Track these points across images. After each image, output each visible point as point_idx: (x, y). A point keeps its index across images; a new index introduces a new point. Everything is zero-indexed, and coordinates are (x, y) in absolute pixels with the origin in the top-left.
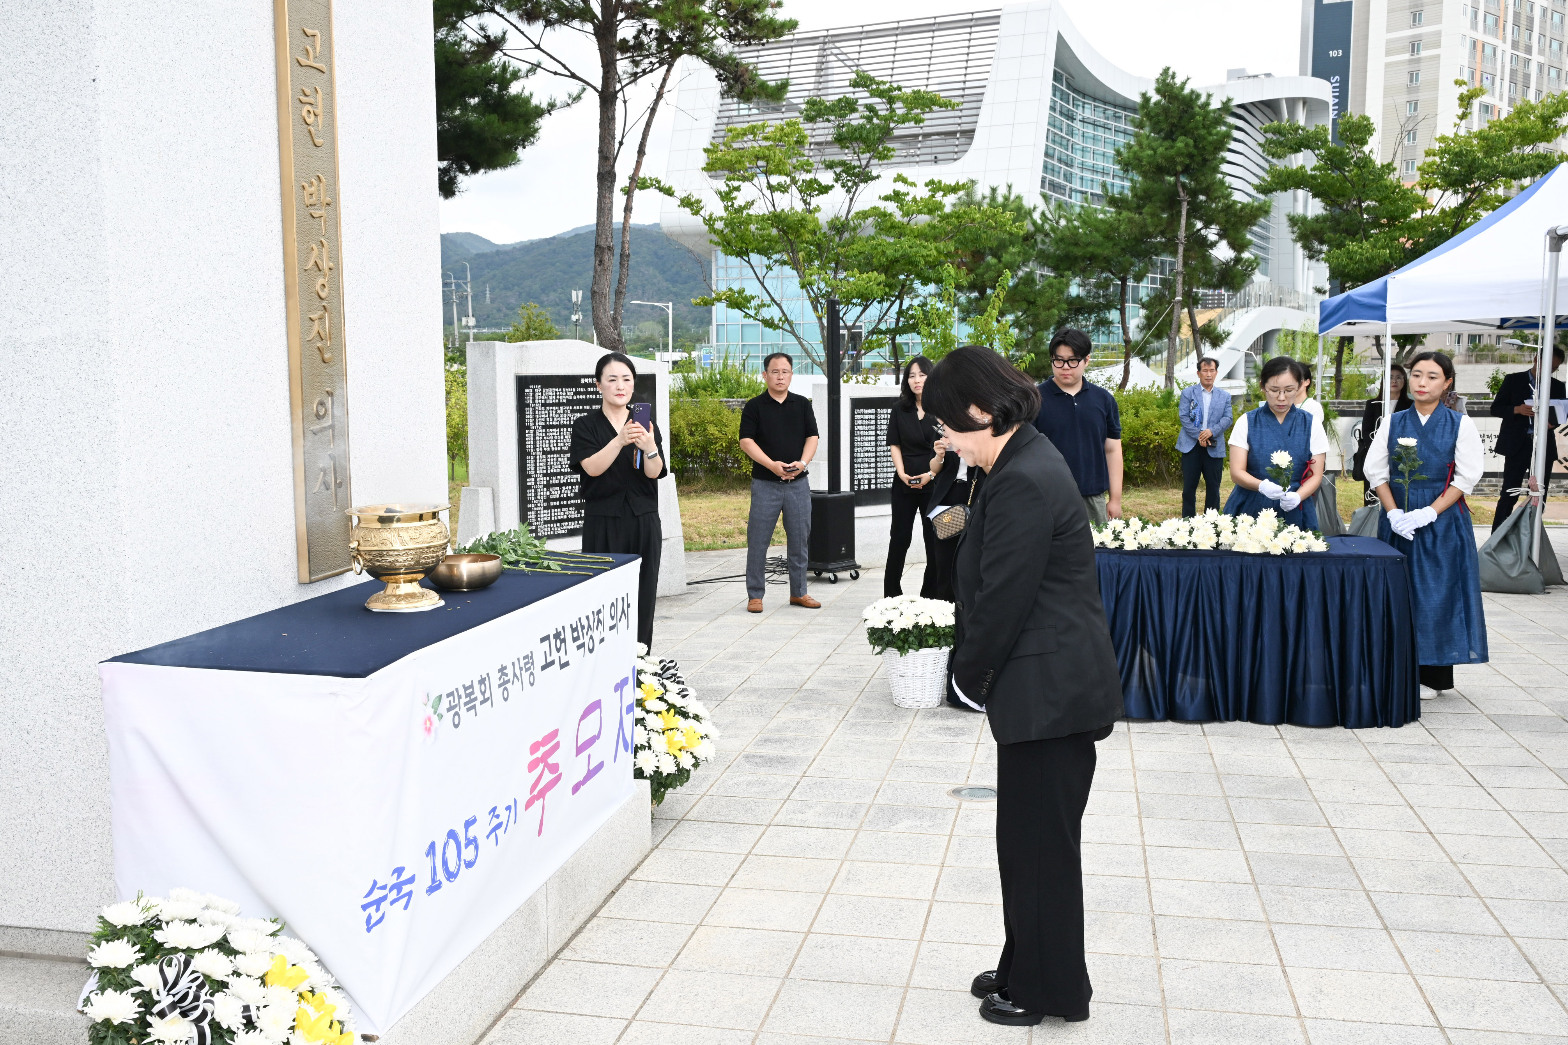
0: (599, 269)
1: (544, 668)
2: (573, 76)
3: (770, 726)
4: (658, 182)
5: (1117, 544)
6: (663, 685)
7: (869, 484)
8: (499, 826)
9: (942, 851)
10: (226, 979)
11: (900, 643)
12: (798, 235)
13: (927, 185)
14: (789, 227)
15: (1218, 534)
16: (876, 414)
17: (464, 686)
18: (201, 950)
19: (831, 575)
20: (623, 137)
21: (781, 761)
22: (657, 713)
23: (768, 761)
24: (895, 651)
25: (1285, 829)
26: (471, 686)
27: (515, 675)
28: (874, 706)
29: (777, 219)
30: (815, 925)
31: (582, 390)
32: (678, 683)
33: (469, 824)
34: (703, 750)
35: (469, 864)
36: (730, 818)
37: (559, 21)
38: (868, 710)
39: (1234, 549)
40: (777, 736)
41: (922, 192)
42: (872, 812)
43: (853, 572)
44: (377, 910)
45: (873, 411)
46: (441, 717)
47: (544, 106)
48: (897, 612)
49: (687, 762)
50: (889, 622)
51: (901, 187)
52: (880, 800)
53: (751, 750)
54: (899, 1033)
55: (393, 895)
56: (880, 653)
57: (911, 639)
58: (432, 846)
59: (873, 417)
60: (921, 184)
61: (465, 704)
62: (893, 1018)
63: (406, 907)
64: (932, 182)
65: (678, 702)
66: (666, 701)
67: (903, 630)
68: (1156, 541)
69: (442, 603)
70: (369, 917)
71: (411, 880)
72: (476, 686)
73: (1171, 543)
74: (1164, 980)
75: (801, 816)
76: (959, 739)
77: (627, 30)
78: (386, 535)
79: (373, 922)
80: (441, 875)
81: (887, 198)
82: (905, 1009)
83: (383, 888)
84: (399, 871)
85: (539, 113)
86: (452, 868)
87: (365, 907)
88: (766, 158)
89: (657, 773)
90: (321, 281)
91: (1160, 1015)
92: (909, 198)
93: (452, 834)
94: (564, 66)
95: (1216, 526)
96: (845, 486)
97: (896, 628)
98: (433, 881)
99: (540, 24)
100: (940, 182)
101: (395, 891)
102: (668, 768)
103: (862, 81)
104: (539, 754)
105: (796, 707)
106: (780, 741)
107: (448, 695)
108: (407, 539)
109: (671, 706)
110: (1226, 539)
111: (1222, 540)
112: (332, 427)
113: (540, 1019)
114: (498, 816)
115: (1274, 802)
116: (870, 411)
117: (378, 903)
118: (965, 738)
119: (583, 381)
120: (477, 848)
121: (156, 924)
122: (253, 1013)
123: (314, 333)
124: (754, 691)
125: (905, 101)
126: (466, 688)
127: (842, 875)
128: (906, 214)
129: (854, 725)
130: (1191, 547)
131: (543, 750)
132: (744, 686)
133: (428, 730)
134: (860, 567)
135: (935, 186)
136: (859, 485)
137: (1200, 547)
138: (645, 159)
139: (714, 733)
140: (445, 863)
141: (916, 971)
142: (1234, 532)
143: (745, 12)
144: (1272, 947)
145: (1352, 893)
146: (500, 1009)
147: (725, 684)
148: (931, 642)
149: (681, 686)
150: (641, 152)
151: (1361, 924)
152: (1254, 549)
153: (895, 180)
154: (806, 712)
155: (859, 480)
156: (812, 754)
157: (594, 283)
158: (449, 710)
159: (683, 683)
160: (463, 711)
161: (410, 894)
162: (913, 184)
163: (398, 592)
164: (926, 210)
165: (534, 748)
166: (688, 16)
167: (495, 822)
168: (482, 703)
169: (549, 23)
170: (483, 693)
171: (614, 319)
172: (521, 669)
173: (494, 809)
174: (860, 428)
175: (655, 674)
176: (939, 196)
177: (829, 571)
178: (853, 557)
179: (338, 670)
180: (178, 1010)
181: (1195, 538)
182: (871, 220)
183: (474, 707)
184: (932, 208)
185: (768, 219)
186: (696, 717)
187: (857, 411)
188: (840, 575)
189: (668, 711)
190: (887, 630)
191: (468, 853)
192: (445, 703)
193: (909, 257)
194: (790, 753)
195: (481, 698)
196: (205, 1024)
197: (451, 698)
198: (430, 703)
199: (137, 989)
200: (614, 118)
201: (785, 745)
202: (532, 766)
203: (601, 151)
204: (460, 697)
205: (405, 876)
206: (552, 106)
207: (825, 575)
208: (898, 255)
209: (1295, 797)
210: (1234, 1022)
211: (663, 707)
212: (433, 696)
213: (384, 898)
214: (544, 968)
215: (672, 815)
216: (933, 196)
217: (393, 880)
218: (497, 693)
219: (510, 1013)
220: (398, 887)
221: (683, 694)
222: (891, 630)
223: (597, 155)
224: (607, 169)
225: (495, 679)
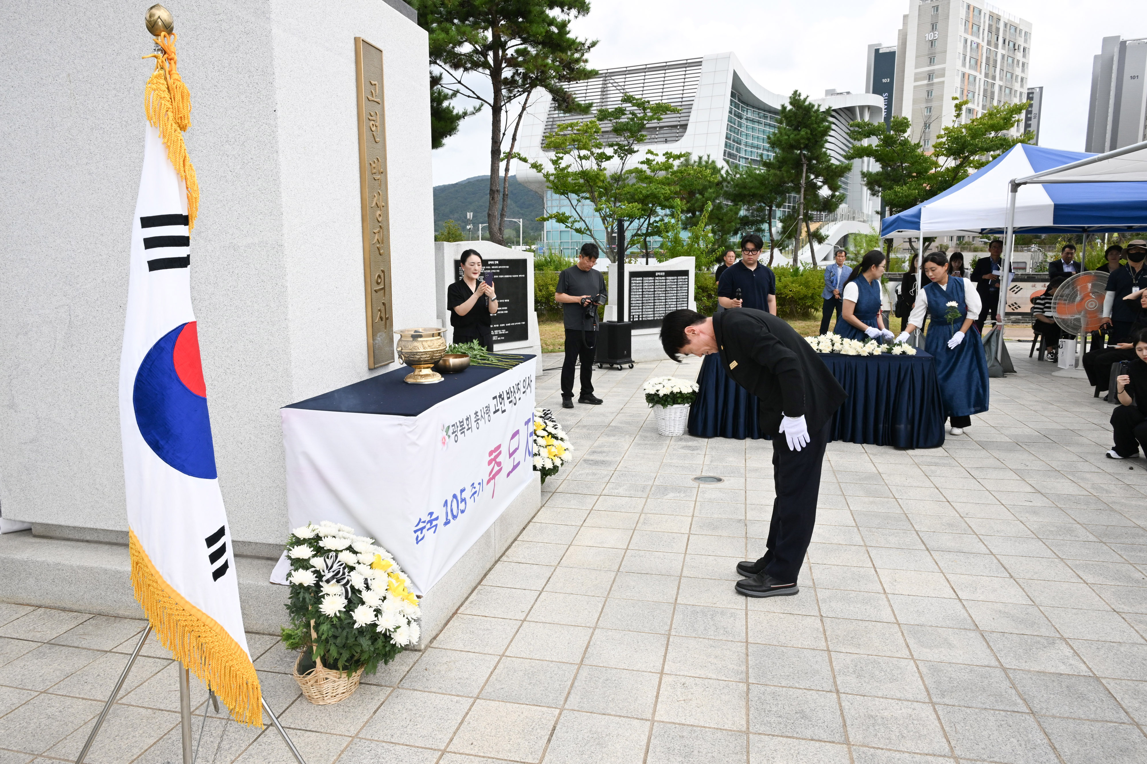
0: (492, 201)
1: (495, 412)
2: (478, 97)
3: (595, 445)
4: (519, 154)
6: (545, 422)
7: (639, 318)
8: (475, 492)
9: (692, 509)
10: (354, 565)
11: (663, 402)
12: (595, 183)
13: (664, 155)
14: (590, 179)
15: (833, 345)
16: (643, 280)
18: (341, 551)
19: (619, 366)
20: (505, 130)
21: (603, 462)
22: (542, 437)
23: (596, 463)
24: (660, 406)
25: (871, 499)
26: (463, 422)
27: (482, 416)
28: (648, 434)
29: (583, 174)
30: (630, 546)
31: (489, 267)
32: (553, 421)
33: (462, 491)
34: (567, 456)
35: (463, 512)
36: (580, 492)
37: (471, 68)
38: (646, 437)
39: (842, 353)
40: (599, 450)
41: (662, 159)
42: (653, 489)
43: (630, 364)
44: (421, 533)
45: (641, 278)
46: (449, 437)
47: (461, 114)
48: (661, 386)
49: (558, 462)
50: (658, 391)
51: (650, 156)
52: (657, 483)
53: (586, 457)
54: (679, 599)
55: (428, 526)
56: (652, 407)
57: (669, 399)
58: (446, 502)
59: (641, 282)
60: (661, 154)
61: (460, 430)
62: (675, 592)
63: (434, 532)
64: (667, 153)
65: (553, 431)
66: (547, 431)
67: (665, 395)
69: (443, 379)
70: (418, 537)
71: (437, 519)
72: (465, 421)
74: (813, 574)
75: (616, 491)
76: (695, 452)
77: (506, 73)
78: (416, 344)
79: (419, 539)
80: (450, 517)
81: (642, 163)
82: (681, 587)
83: (424, 522)
84: (431, 514)
86: (455, 513)
87: (415, 532)
88: (578, 141)
89: (543, 468)
90: (378, 212)
91: (813, 591)
92: (654, 162)
93: (455, 496)
94: (473, 92)
95: (832, 341)
96: (626, 319)
97: (661, 393)
98: (447, 519)
99: (461, 70)
101: (429, 524)
102: (549, 465)
103: (628, 98)
104: (492, 457)
105: (608, 435)
106: (601, 452)
107: (453, 426)
108: (427, 346)
109: (550, 433)
110: (837, 347)
111: (835, 348)
112: (385, 288)
113: (495, 590)
114: (475, 488)
115: (865, 485)
116: (639, 279)
117: (422, 529)
118: (699, 451)
119: (489, 263)
120: (466, 503)
121: (318, 538)
122: (369, 582)
123: (375, 240)
124: (584, 426)
125: (651, 109)
126: (460, 422)
127: (641, 520)
128: (653, 171)
129: (639, 444)
130: (818, 352)
131: (494, 454)
132: (579, 424)
133: (444, 443)
134: (634, 362)
135: (668, 155)
136: (633, 318)
137: (823, 352)
138: (516, 142)
139: (571, 447)
140: (452, 510)
141: (684, 569)
142: (842, 344)
144: (868, 558)
145: (908, 532)
146: (474, 585)
147: (569, 423)
148: (679, 401)
150: (514, 139)
151: (914, 548)
153: (647, 153)
154: (613, 438)
155: (633, 316)
156: (619, 459)
158: (453, 433)
159: (555, 422)
160: (459, 434)
161: (436, 525)
162: (657, 155)
163: (421, 373)
164: (664, 169)
165: (491, 453)
167: (474, 490)
168: (468, 430)
169: (466, 69)
170: (468, 425)
171: (500, 229)
172: (484, 413)
173: (473, 484)
174: (634, 287)
175: (541, 417)
176: (671, 160)
177: (617, 364)
178: (630, 356)
179: (402, 412)
180: (335, 580)
182: (634, 174)
183: (464, 432)
184: (667, 167)
185: (579, 174)
186: (562, 439)
187: (632, 279)
188: (624, 366)
189: (548, 436)
190: (656, 395)
191: (462, 506)
192: (451, 430)
193: (655, 194)
194: (607, 459)
195: (467, 427)
196: (348, 587)
197: (454, 428)
198: (445, 430)
199: (313, 569)
200: (500, 121)
201: (604, 454)
202: (490, 463)
203: (493, 138)
204: (457, 427)
205: (434, 517)
206: (465, 114)
207: (615, 366)
208: (648, 193)
209: (875, 483)
210: (851, 596)
211: (545, 434)
212: (446, 427)
213: (424, 527)
214: (494, 565)
215: (549, 490)
216: (668, 161)
217: (428, 518)
218: (474, 425)
219: (479, 587)
220: (431, 522)
221: (555, 427)
222: (659, 395)
224: (496, 148)
225: (473, 417)
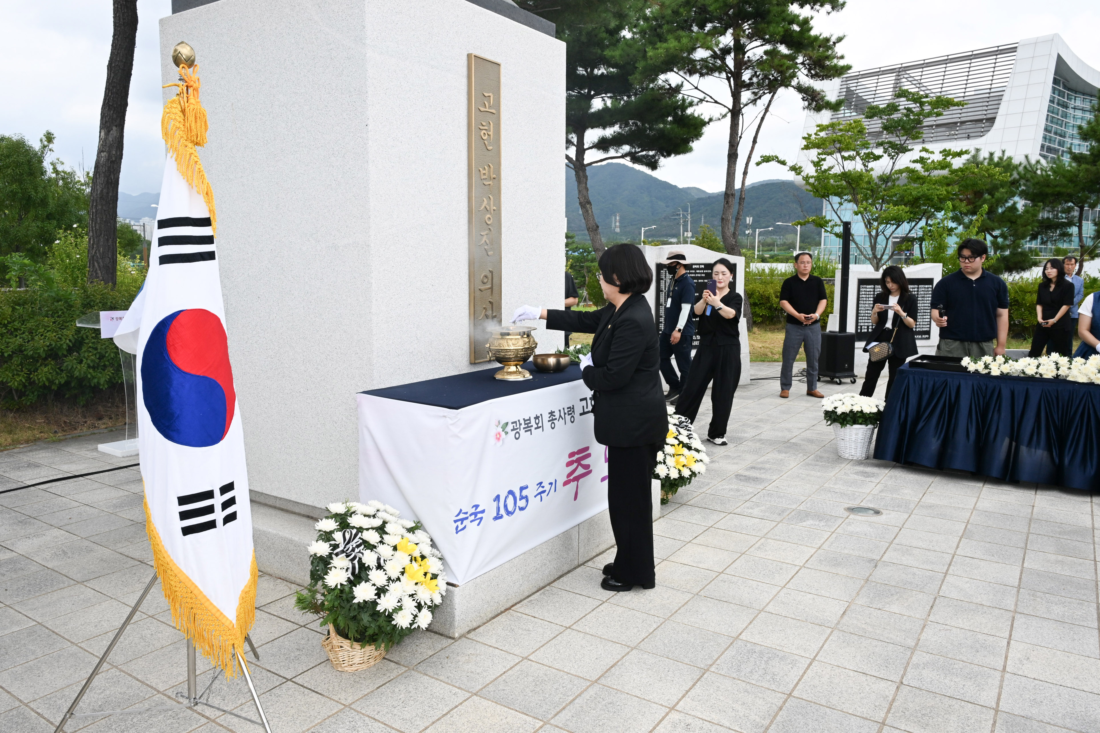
0: (726, 206)
1: (581, 414)
2: (716, 102)
3: (759, 460)
4: (777, 157)
5: (987, 371)
6: (678, 431)
7: (868, 329)
8: (544, 492)
9: (823, 540)
10: (376, 544)
11: (841, 421)
12: (858, 185)
13: (941, 152)
14: (852, 180)
15: (1058, 369)
16: (874, 288)
17: (524, 419)
18: (367, 529)
19: (838, 380)
20: (742, 134)
21: (756, 480)
22: (672, 445)
23: (747, 479)
24: (839, 425)
25: (1060, 558)
26: (529, 419)
27: (560, 416)
28: (826, 455)
29: (845, 175)
30: (727, 570)
31: (693, 271)
32: (688, 430)
33: (522, 489)
34: (697, 468)
35: (522, 509)
36: (711, 507)
37: (707, 74)
38: (821, 457)
39: (1068, 379)
40: (760, 466)
41: (937, 157)
42: (793, 513)
43: (852, 379)
44: (462, 523)
45: (872, 286)
46: (507, 433)
47: (707, 120)
48: (841, 402)
49: (686, 473)
50: (835, 408)
51: (924, 155)
52: (801, 508)
53: (741, 472)
54: (743, 634)
55: (472, 517)
56: (830, 425)
57: (848, 418)
58: (498, 496)
59: (872, 290)
60: (937, 152)
61: (524, 428)
62: (744, 626)
63: (478, 525)
64: (945, 150)
65: (686, 440)
66: (678, 440)
67: (843, 413)
68: (1013, 370)
69: (531, 377)
70: (457, 527)
71: (483, 512)
72: (533, 421)
73: (1024, 373)
74: (924, 634)
75: (750, 511)
76: (868, 479)
77: (746, 76)
78: (501, 341)
79: (459, 529)
80: (502, 511)
81: (915, 161)
82: (754, 622)
83: (466, 513)
84: (477, 506)
85: (704, 123)
86: (510, 508)
87: (455, 521)
88: (840, 142)
89: (667, 477)
90: (489, 216)
91: (909, 653)
92: (929, 161)
93: (511, 492)
94: (711, 97)
95: (1057, 364)
96: (851, 328)
97: (839, 411)
98: (498, 514)
99: (697, 75)
100: (950, 150)
101: (473, 516)
102: (674, 475)
103: (902, 94)
104: (574, 458)
105: (780, 452)
106: (760, 469)
107: (512, 423)
108: (511, 344)
109: (681, 442)
110: (1063, 372)
111: (1060, 372)
112: (492, 288)
114: (543, 487)
115: (1062, 540)
116: (870, 286)
117: (462, 520)
119: (694, 267)
120: (527, 501)
121: (350, 513)
122: (382, 562)
123: (483, 241)
124: (761, 440)
125: (930, 103)
126: (525, 420)
127: (757, 545)
128: (927, 170)
129: (808, 465)
130: (1038, 376)
131: (577, 456)
132: (757, 437)
133: (499, 439)
135: (946, 153)
136: (861, 329)
137: (1045, 376)
138: (757, 145)
139: (706, 459)
140: (506, 506)
141: (771, 603)
142: (1070, 368)
143: (820, 60)
144: (1009, 627)
145: (1086, 603)
148: (860, 421)
149: (689, 432)
150: (755, 142)
151: (1081, 623)
152: (1082, 379)
153: (921, 151)
154: (784, 455)
155: (861, 326)
156: (775, 477)
157: (723, 214)
158: (512, 430)
159: (691, 431)
160: (522, 432)
161: (481, 518)
162: (933, 153)
163: (509, 370)
164: (939, 167)
165: (571, 455)
166: (778, 65)
167: (541, 489)
168: (536, 428)
169: (702, 75)
170: (537, 424)
171: (734, 234)
172: (565, 414)
173: (541, 483)
174: (863, 296)
175: (675, 425)
176: (949, 159)
177: (837, 378)
178: (853, 370)
179: (448, 405)
180: (345, 554)
181: (1041, 370)
182: (904, 174)
183: (530, 430)
184: (944, 165)
185: (839, 175)
186: (697, 451)
187: (861, 286)
188: (843, 380)
189: (679, 445)
190: (834, 412)
191: (522, 503)
192: (510, 427)
193: (928, 196)
194: (763, 476)
195: (535, 426)
196: (356, 562)
197: (515, 425)
198: (501, 425)
199: (333, 542)
200: (738, 124)
201: (762, 471)
202: (569, 464)
203: (730, 142)
204: (520, 424)
205: (479, 509)
206: (711, 120)
207: (835, 380)
208: (919, 195)
209: (1079, 539)
210: (956, 666)
211: (676, 442)
212: (503, 422)
213: (467, 518)
215: (680, 501)
216: (945, 159)
217: (473, 510)
218: (547, 425)
219: (547, 588)
220: (475, 514)
221: (689, 437)
222: (836, 412)
223: (728, 144)
224: (733, 152)
225: (546, 417)
